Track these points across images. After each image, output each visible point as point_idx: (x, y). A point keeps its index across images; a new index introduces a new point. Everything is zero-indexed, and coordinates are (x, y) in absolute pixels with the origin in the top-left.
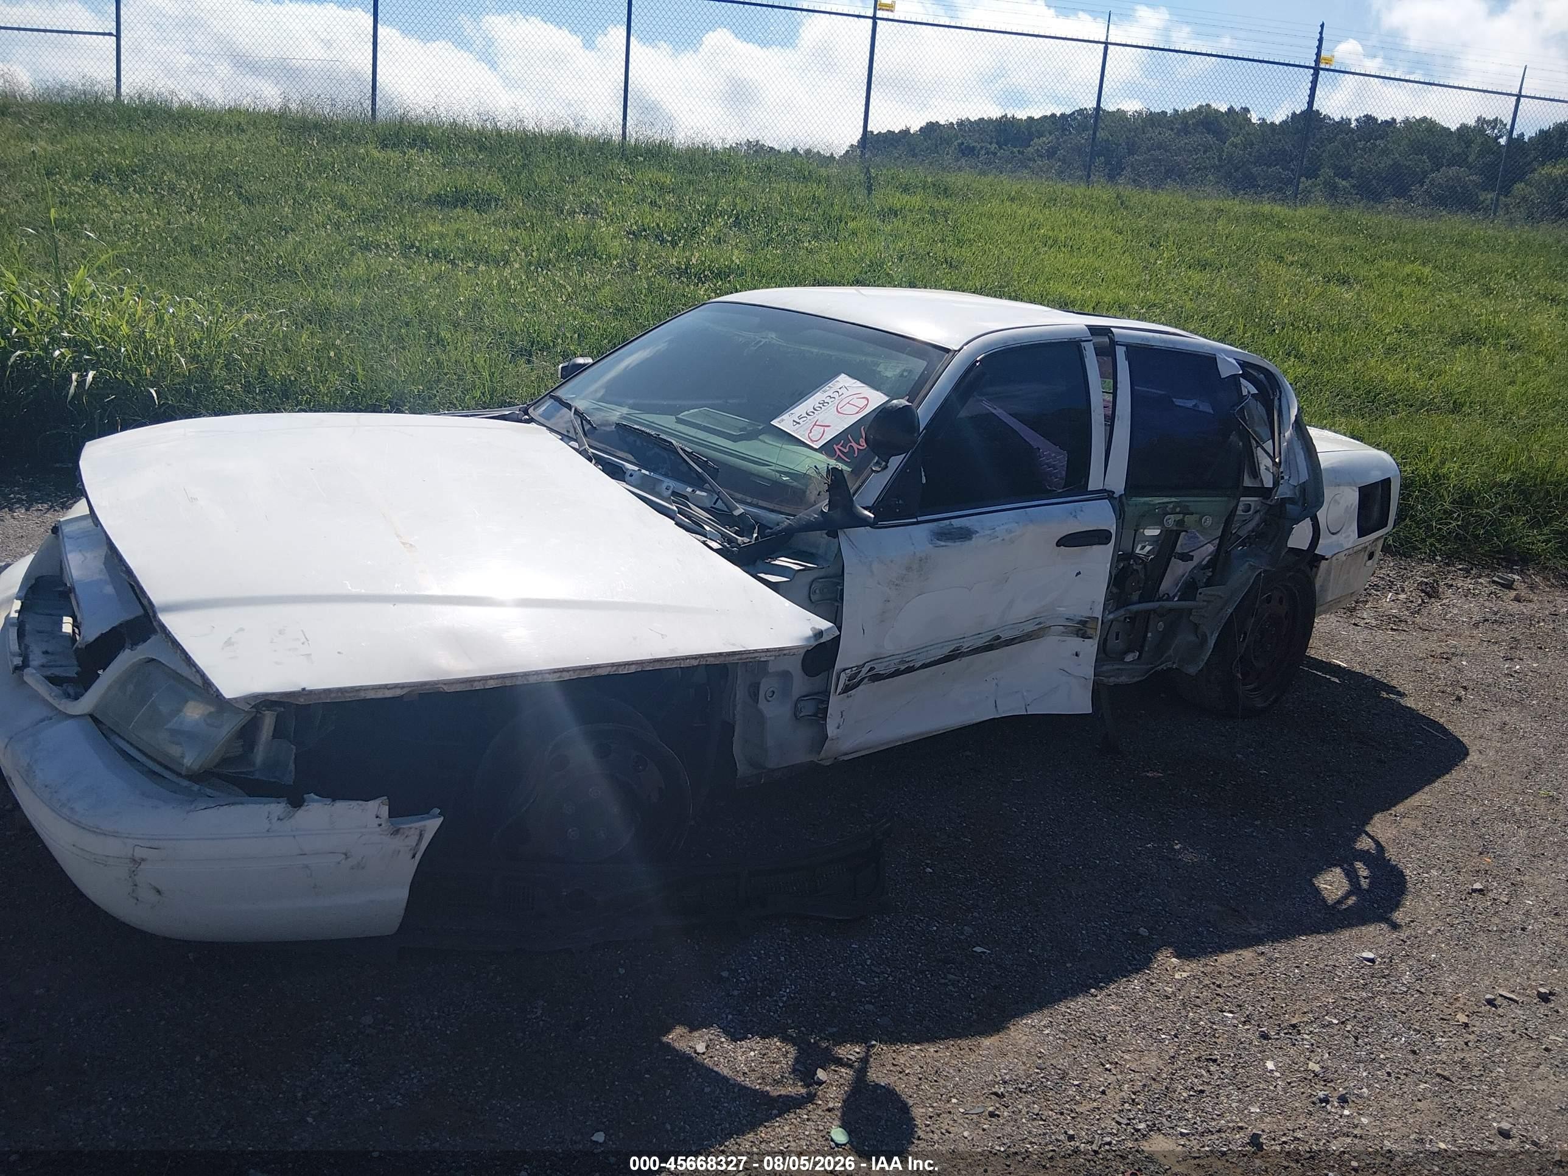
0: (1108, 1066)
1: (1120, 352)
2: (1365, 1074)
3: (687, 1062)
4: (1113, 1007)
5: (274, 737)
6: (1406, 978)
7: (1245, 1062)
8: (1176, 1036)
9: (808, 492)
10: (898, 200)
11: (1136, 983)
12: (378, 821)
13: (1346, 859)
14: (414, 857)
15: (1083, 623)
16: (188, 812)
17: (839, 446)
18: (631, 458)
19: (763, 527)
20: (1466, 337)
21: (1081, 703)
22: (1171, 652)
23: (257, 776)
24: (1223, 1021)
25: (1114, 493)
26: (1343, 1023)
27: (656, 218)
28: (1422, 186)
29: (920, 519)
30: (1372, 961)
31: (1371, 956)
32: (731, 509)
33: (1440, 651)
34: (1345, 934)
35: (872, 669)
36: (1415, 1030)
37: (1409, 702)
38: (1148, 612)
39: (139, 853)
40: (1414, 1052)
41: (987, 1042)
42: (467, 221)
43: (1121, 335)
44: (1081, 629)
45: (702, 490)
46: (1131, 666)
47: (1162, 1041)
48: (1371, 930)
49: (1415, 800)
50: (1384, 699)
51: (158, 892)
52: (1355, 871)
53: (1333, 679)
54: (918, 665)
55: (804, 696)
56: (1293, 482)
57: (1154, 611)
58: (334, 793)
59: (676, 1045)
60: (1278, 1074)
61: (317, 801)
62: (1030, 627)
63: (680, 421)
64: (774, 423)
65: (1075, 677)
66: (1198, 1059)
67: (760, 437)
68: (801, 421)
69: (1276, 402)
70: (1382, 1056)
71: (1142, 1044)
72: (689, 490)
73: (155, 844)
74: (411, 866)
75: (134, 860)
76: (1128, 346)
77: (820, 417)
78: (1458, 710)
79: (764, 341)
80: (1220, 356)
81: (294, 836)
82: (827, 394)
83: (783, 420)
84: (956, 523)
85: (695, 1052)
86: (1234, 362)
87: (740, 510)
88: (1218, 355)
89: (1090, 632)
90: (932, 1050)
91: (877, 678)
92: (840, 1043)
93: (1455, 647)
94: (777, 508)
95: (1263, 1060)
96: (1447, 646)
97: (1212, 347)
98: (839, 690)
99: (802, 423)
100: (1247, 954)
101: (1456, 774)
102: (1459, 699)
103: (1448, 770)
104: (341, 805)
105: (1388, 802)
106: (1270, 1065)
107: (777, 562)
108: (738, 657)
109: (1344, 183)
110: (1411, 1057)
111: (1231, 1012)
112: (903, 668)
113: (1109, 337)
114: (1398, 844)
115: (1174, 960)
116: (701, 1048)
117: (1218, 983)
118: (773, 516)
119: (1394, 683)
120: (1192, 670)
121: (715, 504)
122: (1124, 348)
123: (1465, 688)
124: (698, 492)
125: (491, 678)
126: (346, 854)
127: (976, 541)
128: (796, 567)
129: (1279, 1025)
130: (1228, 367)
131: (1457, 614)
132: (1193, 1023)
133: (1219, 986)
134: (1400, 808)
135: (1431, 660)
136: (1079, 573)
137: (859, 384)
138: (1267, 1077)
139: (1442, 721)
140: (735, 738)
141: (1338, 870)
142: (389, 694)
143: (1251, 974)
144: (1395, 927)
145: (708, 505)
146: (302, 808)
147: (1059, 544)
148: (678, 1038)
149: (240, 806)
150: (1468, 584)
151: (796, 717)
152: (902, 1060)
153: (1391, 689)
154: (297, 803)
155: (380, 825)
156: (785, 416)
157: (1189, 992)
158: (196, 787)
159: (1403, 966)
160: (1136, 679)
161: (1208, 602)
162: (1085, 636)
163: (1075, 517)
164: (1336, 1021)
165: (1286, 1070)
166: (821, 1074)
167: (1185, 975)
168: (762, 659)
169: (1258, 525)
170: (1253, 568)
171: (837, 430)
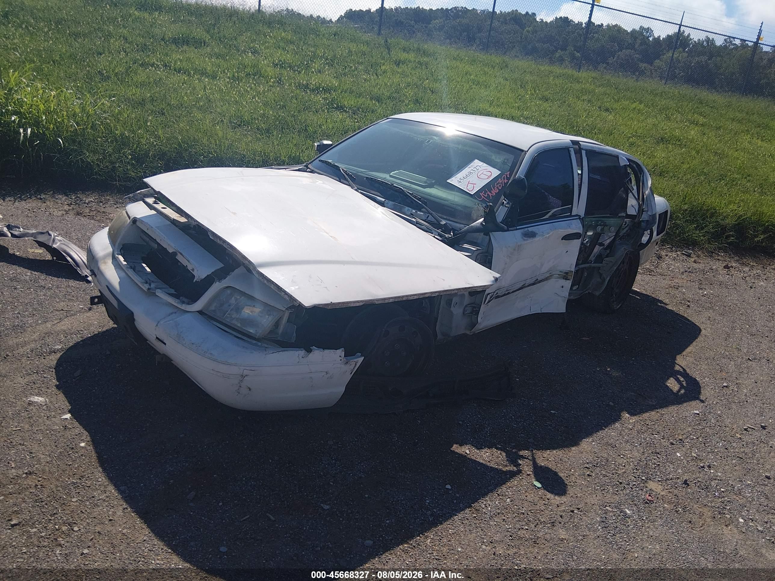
0: (622, 456)
1: (584, 153)
2: (713, 457)
3: (463, 458)
4: (613, 433)
5: (288, 322)
6: (713, 421)
7: (669, 454)
8: (641, 444)
9: (472, 215)
10: (403, 56)
11: (617, 425)
12: (340, 358)
13: (674, 374)
14: (351, 373)
15: (567, 273)
16: (266, 354)
17: (482, 194)
18: (379, 194)
19: (454, 230)
20: (662, 140)
21: (562, 309)
22: (590, 286)
23: (279, 339)
24: (655, 438)
25: (580, 216)
26: (697, 438)
27: (288, 57)
28: (614, 58)
29: (518, 228)
30: (698, 414)
31: (698, 412)
32: (439, 222)
33: (673, 285)
34: (685, 404)
35: (497, 293)
36: (724, 440)
37: (669, 307)
38: (583, 268)
39: (246, 372)
40: (726, 449)
41: (573, 448)
42: (192, 53)
43: (584, 145)
44: (565, 276)
45: (421, 211)
46: (575, 292)
47: (636, 446)
48: (694, 403)
49: (689, 349)
50: (659, 306)
51: (250, 389)
52: (678, 378)
53: (637, 297)
54: (511, 291)
55: (468, 305)
56: (649, 213)
57: (585, 268)
58: (324, 346)
59: (456, 451)
60: (682, 458)
61: (317, 350)
62: (548, 275)
63: (391, 176)
64: (448, 181)
65: (561, 297)
66: (652, 453)
67: (435, 186)
68: (461, 181)
69: (642, 177)
70: (716, 450)
71: (630, 447)
72: (414, 211)
73: (252, 368)
74: (348, 377)
75: (242, 376)
76: (586, 150)
77: (470, 179)
78: (689, 311)
79: (431, 141)
80: (620, 156)
81: (308, 365)
82: (471, 169)
83: (452, 180)
84: (530, 229)
85: (466, 453)
86: (625, 159)
87: (443, 222)
88: (619, 156)
89: (569, 277)
90: (555, 451)
91: (498, 297)
92: (520, 450)
93: (677, 283)
94: (459, 221)
95: (675, 453)
96: (674, 282)
97: (617, 152)
98: (486, 303)
99: (462, 182)
100: (653, 413)
101: (700, 339)
102: (689, 306)
103: (696, 338)
104: (327, 351)
105: (680, 351)
106: (678, 454)
107: (464, 246)
108: (471, 289)
109: (578, 54)
110: (726, 451)
111: (656, 435)
112: (507, 292)
113: (579, 146)
114: (689, 367)
115: (627, 415)
116: (468, 452)
117: (647, 423)
118: (458, 225)
119: (660, 299)
120: (597, 293)
121: (427, 218)
122: (585, 151)
123: (689, 301)
124: (418, 212)
125: (392, 298)
126: (326, 372)
127: (537, 239)
128: (474, 249)
129: (676, 439)
130: (623, 162)
131: (673, 268)
132: (645, 439)
133: (648, 425)
134: (684, 353)
135: (671, 289)
136: (567, 252)
137: (485, 165)
138: (678, 459)
139: (685, 315)
140: (438, 323)
141: (672, 378)
142: (358, 305)
143: (657, 420)
144: (702, 401)
145: (424, 219)
146: (312, 353)
147: (562, 239)
148: (455, 448)
149: (286, 352)
150: (674, 255)
151: (464, 313)
152: (545, 456)
153: (661, 302)
154: (309, 351)
155: (341, 360)
156: (453, 178)
157: (638, 427)
158: (260, 344)
159: (710, 417)
160: (576, 298)
161: (607, 264)
162: (566, 279)
163: (570, 227)
164: (695, 438)
165: (685, 455)
166: (520, 462)
167: (634, 420)
168: (478, 290)
169: (627, 231)
170: (625, 249)
171: (480, 186)
